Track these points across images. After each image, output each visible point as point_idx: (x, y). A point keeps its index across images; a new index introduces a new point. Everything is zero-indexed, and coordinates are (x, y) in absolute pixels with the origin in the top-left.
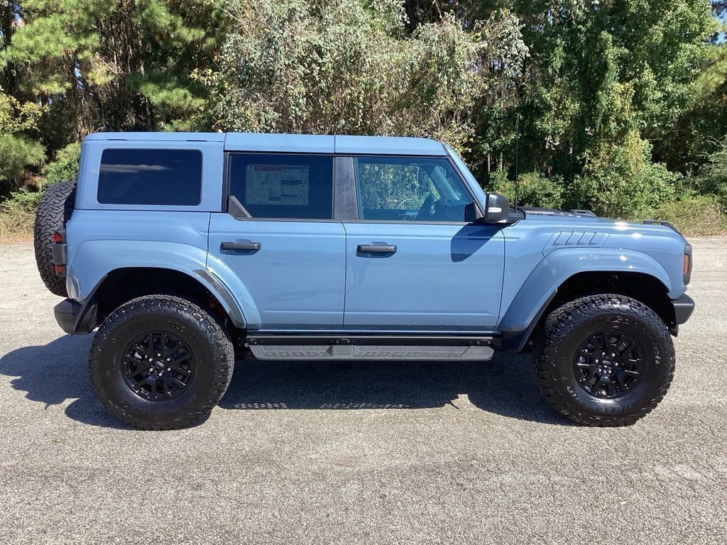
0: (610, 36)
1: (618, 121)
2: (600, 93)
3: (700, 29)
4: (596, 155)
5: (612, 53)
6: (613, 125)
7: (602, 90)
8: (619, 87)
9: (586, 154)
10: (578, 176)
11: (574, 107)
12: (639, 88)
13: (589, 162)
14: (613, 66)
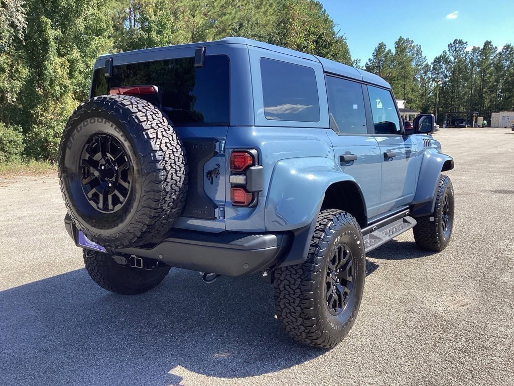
0: (49, 21)
1: (60, 85)
2: (46, 63)
3: (107, 27)
4: (46, 110)
5: (52, 34)
6: (57, 88)
7: (48, 61)
8: (58, 60)
9: (39, 109)
10: (35, 126)
11: (25, 72)
12: (72, 62)
13: (42, 115)
14: (53, 44)
